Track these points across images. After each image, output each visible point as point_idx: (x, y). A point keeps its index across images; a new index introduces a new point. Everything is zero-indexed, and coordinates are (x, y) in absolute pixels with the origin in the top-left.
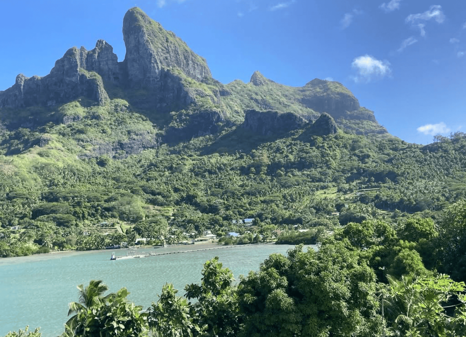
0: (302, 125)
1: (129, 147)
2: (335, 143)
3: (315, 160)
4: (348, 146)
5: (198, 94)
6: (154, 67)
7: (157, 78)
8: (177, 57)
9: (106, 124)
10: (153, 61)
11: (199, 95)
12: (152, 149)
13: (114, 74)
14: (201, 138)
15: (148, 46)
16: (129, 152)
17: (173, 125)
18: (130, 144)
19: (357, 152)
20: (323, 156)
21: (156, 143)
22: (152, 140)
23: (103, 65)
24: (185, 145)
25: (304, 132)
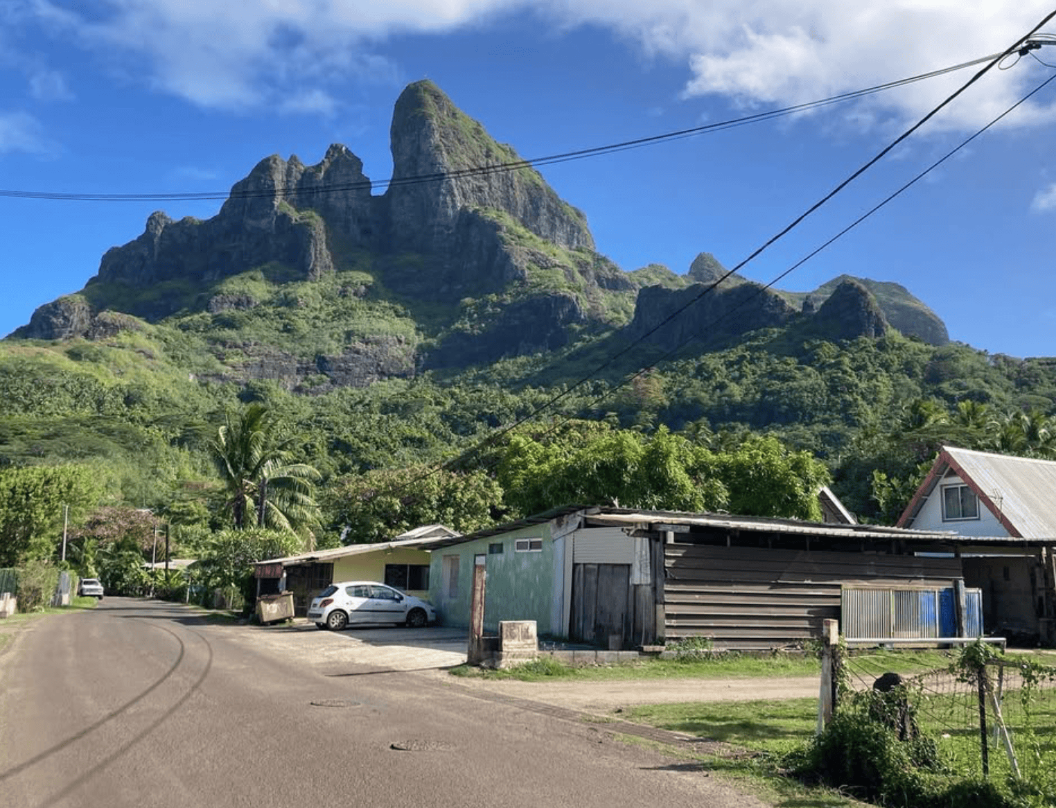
0: (782, 318)
1: (339, 369)
2: (876, 357)
3: (808, 401)
4: (918, 369)
5: (534, 262)
6: (445, 202)
7: (448, 228)
8: (508, 192)
9: (305, 317)
10: (443, 191)
11: (536, 262)
12: (399, 380)
13: (360, 221)
14: (522, 359)
15: (436, 158)
16: (339, 381)
17: (460, 326)
18: (345, 361)
19: (945, 386)
20: (833, 390)
21: (413, 366)
22: (405, 359)
23: (336, 198)
24: (480, 372)
25: (785, 334)
